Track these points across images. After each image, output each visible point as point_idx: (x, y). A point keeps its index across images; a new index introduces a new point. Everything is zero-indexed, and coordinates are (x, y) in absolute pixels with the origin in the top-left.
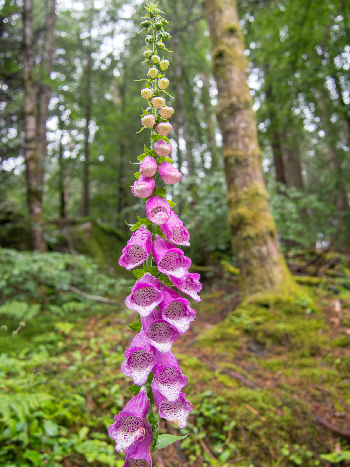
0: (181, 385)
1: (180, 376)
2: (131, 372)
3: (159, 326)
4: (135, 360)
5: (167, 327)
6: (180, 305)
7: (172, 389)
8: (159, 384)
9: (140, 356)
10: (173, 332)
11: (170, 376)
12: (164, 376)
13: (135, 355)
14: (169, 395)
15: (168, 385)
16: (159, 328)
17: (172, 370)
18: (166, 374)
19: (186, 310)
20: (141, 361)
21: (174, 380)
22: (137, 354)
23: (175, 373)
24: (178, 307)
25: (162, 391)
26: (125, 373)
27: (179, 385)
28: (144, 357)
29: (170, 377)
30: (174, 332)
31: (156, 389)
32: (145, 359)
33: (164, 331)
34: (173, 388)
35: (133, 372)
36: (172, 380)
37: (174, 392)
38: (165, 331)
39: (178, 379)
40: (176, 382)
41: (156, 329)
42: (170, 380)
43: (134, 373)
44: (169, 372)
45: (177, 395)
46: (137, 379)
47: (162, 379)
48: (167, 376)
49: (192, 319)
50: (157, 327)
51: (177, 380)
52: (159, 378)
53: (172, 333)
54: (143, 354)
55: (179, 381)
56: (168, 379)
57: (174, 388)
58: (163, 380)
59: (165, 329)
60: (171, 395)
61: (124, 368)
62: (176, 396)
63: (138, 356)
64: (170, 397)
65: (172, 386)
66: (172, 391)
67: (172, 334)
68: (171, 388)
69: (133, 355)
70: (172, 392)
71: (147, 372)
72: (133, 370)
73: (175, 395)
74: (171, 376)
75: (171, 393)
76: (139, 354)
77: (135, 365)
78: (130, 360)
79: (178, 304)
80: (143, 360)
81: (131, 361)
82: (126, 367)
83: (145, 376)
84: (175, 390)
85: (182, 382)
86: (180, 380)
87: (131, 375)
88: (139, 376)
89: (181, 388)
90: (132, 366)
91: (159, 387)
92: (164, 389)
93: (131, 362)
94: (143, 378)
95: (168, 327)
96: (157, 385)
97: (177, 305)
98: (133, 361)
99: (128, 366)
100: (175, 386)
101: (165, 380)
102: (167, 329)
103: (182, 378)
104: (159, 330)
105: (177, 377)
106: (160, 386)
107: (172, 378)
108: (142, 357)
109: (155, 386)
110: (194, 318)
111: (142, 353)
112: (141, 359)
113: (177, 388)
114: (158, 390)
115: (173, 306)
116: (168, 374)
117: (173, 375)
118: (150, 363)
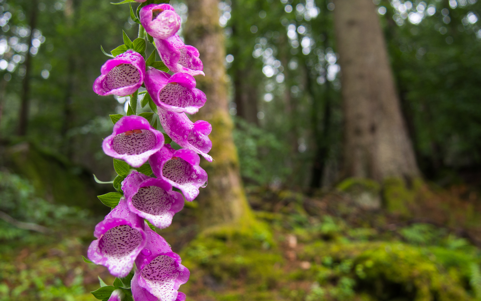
0: (180, 282)
1: (176, 269)
2: (105, 259)
3: (147, 198)
4: (109, 244)
5: (160, 198)
6: (181, 168)
7: (165, 287)
8: (147, 280)
9: (116, 240)
10: (172, 202)
11: (160, 271)
12: (152, 272)
13: (110, 238)
14: (163, 294)
15: (158, 282)
16: (147, 201)
17: (164, 263)
18: (154, 269)
19: (191, 173)
20: (119, 246)
21: (168, 276)
22: (112, 237)
23: (168, 267)
24: (177, 171)
25: (151, 289)
26: (95, 260)
27: (176, 281)
28: (123, 241)
29: (161, 273)
30: (174, 202)
31: (142, 286)
32: (124, 244)
33: (155, 203)
34: (167, 286)
35: (108, 259)
36: (164, 276)
37: (171, 291)
38: (158, 204)
39: (174, 274)
40: (171, 278)
41: (143, 202)
42: (161, 277)
43: (110, 260)
44: (159, 266)
45: (174, 294)
46: (115, 267)
47: (148, 275)
48: (156, 272)
49: (201, 184)
50: (144, 200)
51: (173, 276)
52: (144, 274)
53: (169, 204)
54: (121, 238)
55: (175, 277)
56: (158, 276)
57: (169, 285)
58: (151, 277)
59: (157, 201)
60: (165, 295)
61: (93, 252)
62: (173, 296)
63: (114, 240)
64: (164, 297)
65: (166, 283)
66: (167, 289)
67: (170, 206)
68: (164, 285)
69: (106, 237)
70: (168, 291)
71: (132, 257)
72: (107, 257)
73: (171, 295)
74: (162, 271)
75: (166, 292)
76: (116, 237)
77: (110, 251)
78: (102, 243)
79: (177, 167)
80: (122, 245)
81: (104, 244)
82: (96, 251)
83: (129, 263)
84: (172, 288)
85: (180, 278)
86: (177, 275)
87: (105, 263)
88: (119, 263)
89: (179, 286)
90: (106, 252)
91: (147, 284)
92: (154, 286)
93: (103, 246)
94: (126, 266)
95: (162, 198)
96: (144, 281)
97: (176, 169)
98: (106, 245)
99: (99, 250)
100: (170, 283)
101: (154, 277)
102: (161, 200)
103: (180, 272)
104: (147, 203)
105: (171, 271)
106: (148, 282)
107: (163, 274)
108: (119, 241)
109: (141, 282)
110: (204, 183)
111: (120, 236)
112: (119, 244)
113: (173, 286)
114: (146, 287)
115: (170, 170)
116: (158, 269)
117: (165, 269)
118: (134, 248)
